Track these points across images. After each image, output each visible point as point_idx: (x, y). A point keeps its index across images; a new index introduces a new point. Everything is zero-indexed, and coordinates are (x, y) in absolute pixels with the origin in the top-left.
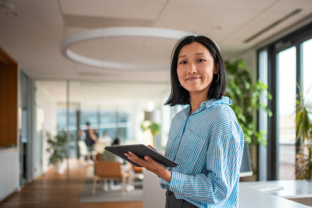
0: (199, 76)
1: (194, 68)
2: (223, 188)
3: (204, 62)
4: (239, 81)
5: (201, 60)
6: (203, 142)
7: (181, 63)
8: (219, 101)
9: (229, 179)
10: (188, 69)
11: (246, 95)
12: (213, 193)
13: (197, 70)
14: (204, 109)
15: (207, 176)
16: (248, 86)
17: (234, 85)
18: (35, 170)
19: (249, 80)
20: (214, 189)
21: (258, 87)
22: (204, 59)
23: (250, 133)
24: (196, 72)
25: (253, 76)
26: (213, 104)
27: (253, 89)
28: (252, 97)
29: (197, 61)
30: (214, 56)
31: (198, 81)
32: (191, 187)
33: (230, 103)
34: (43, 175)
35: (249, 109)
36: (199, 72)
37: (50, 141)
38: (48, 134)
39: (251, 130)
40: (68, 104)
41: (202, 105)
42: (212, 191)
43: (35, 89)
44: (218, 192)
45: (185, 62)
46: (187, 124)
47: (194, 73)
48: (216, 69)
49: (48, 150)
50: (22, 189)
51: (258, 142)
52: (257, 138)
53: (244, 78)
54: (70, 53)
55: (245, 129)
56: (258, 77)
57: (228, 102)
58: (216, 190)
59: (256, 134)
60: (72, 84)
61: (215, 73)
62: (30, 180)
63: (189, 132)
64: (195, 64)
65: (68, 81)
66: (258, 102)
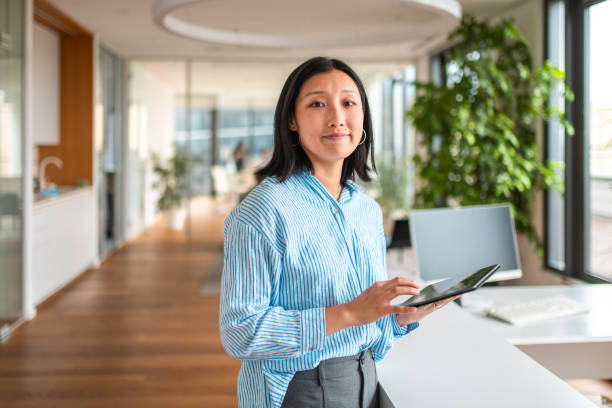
4: (507, 61)
11: (521, 91)
16: (524, 73)
17: (494, 71)
18: (129, 223)
19: (528, 62)
21: (546, 76)
23: (529, 166)
25: (537, 53)
27: (536, 79)
28: (534, 96)
34: (145, 233)
35: (527, 120)
37: (158, 170)
38: (154, 157)
39: (532, 159)
40: (188, 96)
43: (129, 77)
49: (155, 186)
50: (103, 264)
51: (546, 185)
52: (543, 176)
53: (516, 55)
54: (171, 22)
55: (520, 159)
56: (546, 56)
59: (542, 170)
60: (195, 65)
62: (119, 244)
65: (189, 60)
66: (546, 104)
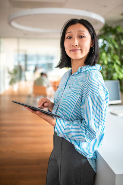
0: (79, 48)
1: (77, 42)
2: (92, 132)
3: (84, 38)
4: (117, 39)
5: (82, 37)
6: (78, 98)
7: (67, 38)
8: (92, 68)
9: (97, 126)
10: (72, 42)
12: (85, 136)
13: (79, 44)
14: (80, 72)
15: (82, 122)
17: (114, 42)
20: (86, 132)
22: (84, 36)
24: (78, 45)
26: (87, 69)
29: (79, 37)
30: (92, 34)
31: (79, 52)
32: (70, 131)
33: (100, 69)
36: (80, 45)
37: (9, 72)
40: (18, 50)
41: (79, 69)
42: (85, 134)
44: (89, 134)
45: (70, 38)
46: (68, 82)
47: (76, 45)
48: (92, 43)
49: (8, 77)
53: (120, 37)
57: (98, 68)
58: (87, 133)
61: (91, 47)
63: (69, 88)
64: (77, 39)
